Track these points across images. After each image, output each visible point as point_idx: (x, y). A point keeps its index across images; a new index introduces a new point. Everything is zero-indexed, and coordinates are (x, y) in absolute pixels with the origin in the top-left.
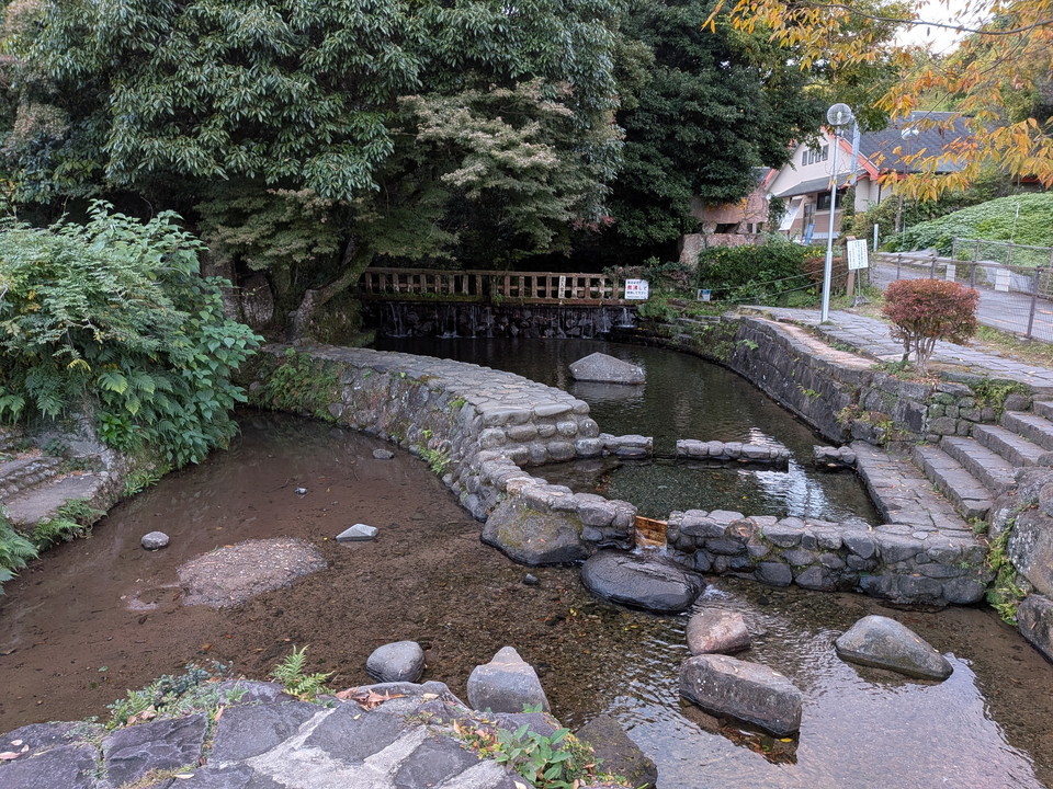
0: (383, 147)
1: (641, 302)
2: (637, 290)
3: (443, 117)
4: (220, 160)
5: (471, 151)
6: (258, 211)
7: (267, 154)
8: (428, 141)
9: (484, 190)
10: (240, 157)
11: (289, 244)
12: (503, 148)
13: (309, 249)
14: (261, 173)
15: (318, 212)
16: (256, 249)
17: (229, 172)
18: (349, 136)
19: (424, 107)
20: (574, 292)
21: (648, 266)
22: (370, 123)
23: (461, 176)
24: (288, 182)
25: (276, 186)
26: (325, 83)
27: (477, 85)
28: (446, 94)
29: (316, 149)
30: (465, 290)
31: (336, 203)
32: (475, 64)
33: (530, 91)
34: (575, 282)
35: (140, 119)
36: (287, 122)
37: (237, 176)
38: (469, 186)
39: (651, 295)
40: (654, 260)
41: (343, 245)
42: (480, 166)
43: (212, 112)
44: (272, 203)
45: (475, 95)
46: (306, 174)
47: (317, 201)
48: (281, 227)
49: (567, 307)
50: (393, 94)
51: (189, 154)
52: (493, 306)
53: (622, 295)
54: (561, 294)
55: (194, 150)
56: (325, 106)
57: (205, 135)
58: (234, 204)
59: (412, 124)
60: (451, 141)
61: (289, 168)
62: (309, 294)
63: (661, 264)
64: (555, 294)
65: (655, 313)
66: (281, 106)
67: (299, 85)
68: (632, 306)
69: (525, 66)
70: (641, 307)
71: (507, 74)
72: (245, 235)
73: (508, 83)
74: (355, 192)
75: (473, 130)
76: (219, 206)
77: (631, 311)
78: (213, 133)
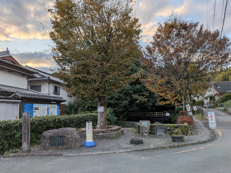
0: (129, 100)
1: (169, 116)
2: (168, 114)
3: (135, 96)
4: (114, 102)
5: (138, 99)
6: (117, 106)
7: (118, 101)
8: (134, 99)
9: (140, 103)
10: (116, 102)
11: (120, 109)
12: (142, 99)
13: (122, 110)
14: (118, 103)
15: (123, 106)
16: (117, 110)
17: (115, 103)
18: (126, 99)
19: (133, 96)
20: (158, 115)
21: (169, 111)
22: (128, 97)
23: (137, 102)
24: (120, 103)
25: (119, 104)
26: (124, 94)
27: (139, 93)
28: (136, 94)
29: (123, 100)
30: (142, 115)
31: (125, 105)
32: (139, 91)
33: (144, 93)
34: (158, 113)
35: (108, 99)
36: (120, 98)
37: (116, 103)
38: (138, 103)
39: (170, 115)
40: (170, 110)
41: (125, 109)
42: (139, 101)
43: (114, 98)
44: (119, 106)
45: (138, 94)
46: (122, 103)
47: (123, 105)
48: (119, 108)
49: (157, 117)
50: (130, 95)
51: (112, 102)
52: (146, 117)
53: (165, 115)
54: (156, 115)
55: (112, 101)
56: (124, 96)
57: (113, 100)
58: (115, 106)
59: (132, 97)
60: (136, 99)
61: (120, 102)
62: (121, 115)
63: (171, 110)
64: (155, 115)
65: (171, 118)
66: (120, 97)
67: (121, 95)
68: (167, 117)
69: (144, 91)
70: (168, 117)
71: (142, 91)
72: (116, 109)
73: (142, 92)
74: (127, 104)
75: (138, 97)
76: (114, 106)
77: (167, 118)
78: (114, 100)
